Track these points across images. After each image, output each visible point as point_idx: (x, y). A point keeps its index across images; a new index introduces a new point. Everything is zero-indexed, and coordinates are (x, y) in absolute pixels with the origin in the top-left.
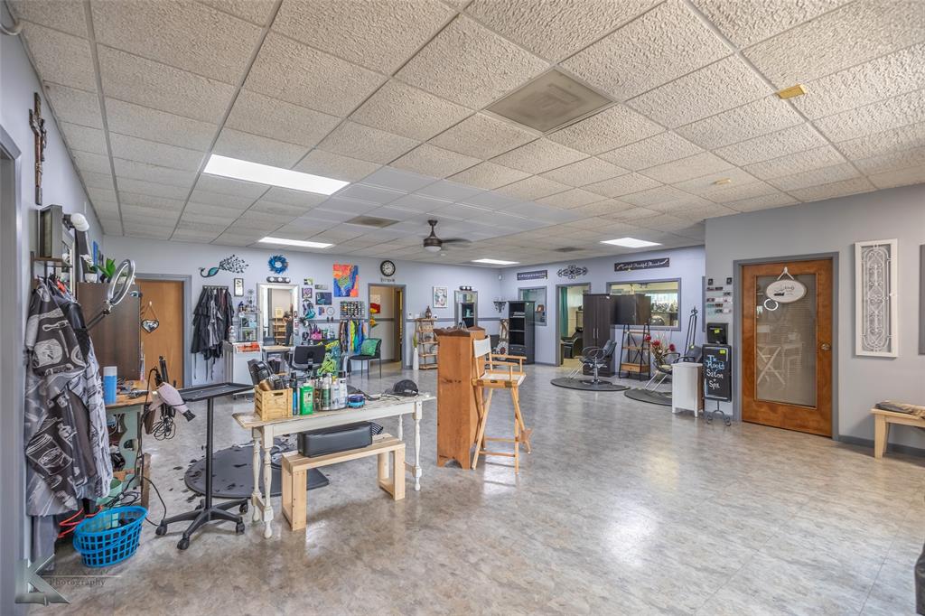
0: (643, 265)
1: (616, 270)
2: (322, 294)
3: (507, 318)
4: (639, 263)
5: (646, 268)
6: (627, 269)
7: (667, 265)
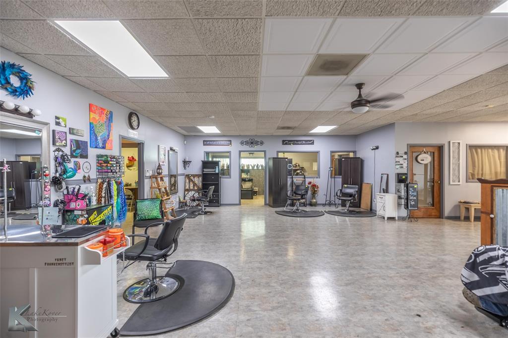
0: (299, 143)
1: (283, 144)
2: (77, 141)
3: (201, 174)
4: (297, 141)
5: (301, 144)
6: (290, 144)
7: (313, 143)
